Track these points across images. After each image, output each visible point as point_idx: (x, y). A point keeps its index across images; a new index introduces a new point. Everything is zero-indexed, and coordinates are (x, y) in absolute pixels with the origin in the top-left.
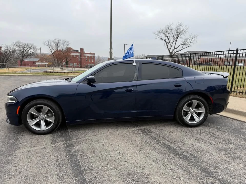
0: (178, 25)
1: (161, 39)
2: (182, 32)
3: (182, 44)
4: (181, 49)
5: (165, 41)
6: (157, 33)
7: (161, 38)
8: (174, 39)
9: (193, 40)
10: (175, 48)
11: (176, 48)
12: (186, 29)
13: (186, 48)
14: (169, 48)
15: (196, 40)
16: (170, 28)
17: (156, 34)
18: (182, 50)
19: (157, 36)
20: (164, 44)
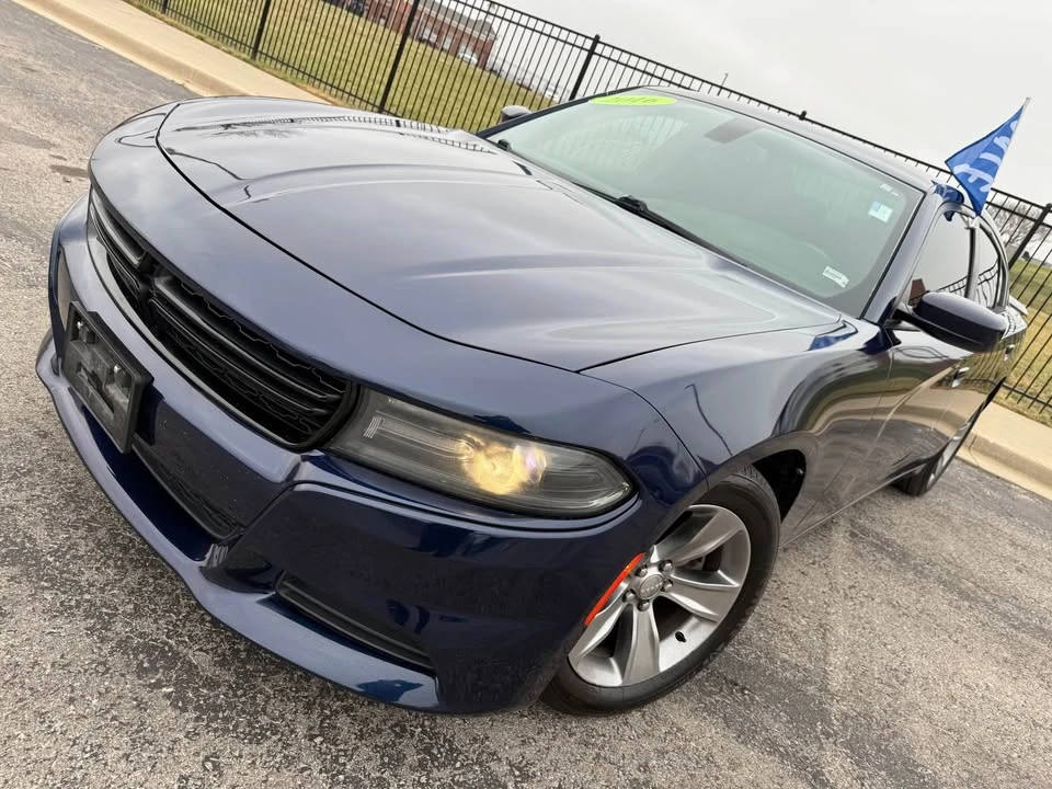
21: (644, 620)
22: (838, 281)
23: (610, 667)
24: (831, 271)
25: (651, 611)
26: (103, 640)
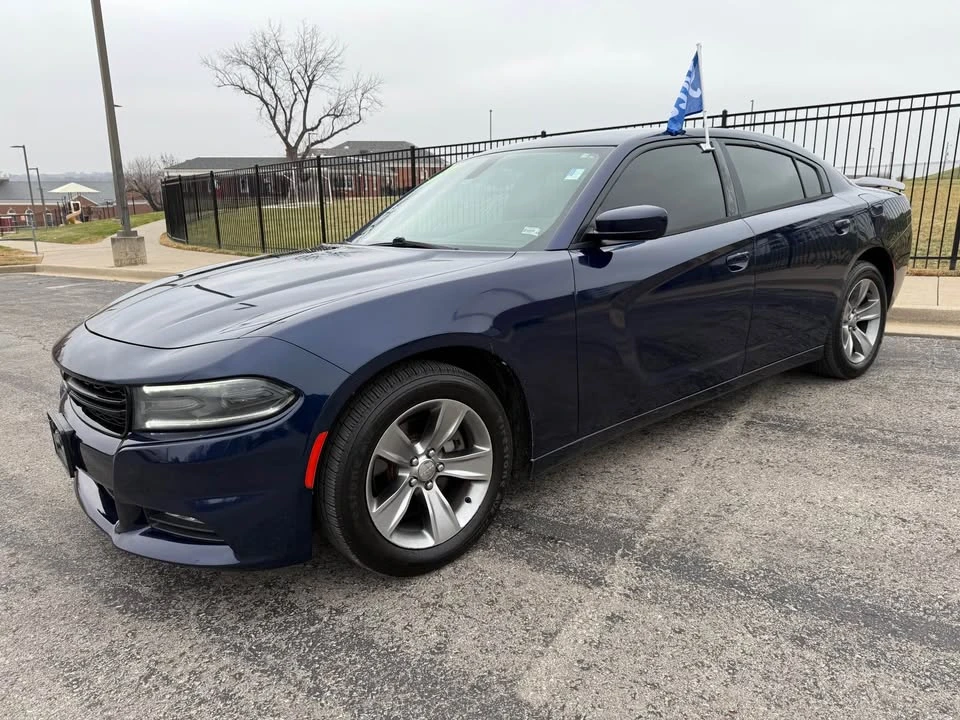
0: (302, 33)
1: (244, 89)
2: (326, 64)
3: (331, 113)
4: (329, 134)
5: (262, 99)
6: (220, 64)
7: (239, 83)
8: (296, 90)
9: (369, 96)
10: (305, 130)
11: (308, 127)
12: (336, 54)
13: (347, 128)
14: (282, 127)
15: (379, 97)
16: (273, 44)
17: (216, 69)
18: (332, 135)
19: (220, 75)
20: (257, 113)
21: (434, 497)
22: (533, 233)
23: (424, 536)
24: (528, 228)
25: (435, 487)
26: (90, 591)
